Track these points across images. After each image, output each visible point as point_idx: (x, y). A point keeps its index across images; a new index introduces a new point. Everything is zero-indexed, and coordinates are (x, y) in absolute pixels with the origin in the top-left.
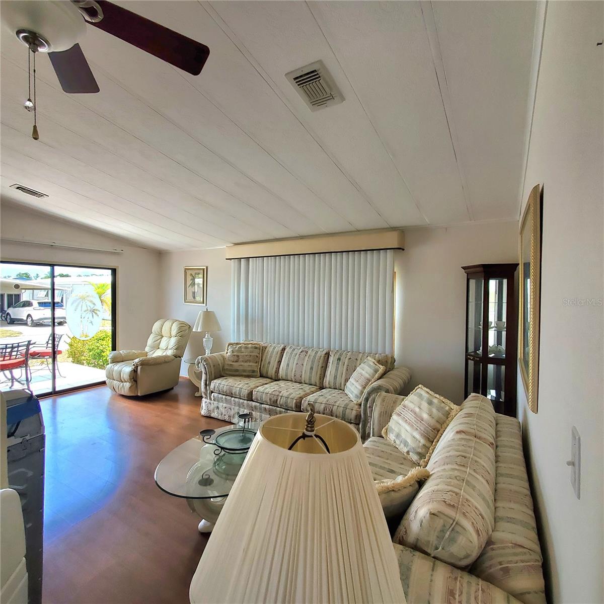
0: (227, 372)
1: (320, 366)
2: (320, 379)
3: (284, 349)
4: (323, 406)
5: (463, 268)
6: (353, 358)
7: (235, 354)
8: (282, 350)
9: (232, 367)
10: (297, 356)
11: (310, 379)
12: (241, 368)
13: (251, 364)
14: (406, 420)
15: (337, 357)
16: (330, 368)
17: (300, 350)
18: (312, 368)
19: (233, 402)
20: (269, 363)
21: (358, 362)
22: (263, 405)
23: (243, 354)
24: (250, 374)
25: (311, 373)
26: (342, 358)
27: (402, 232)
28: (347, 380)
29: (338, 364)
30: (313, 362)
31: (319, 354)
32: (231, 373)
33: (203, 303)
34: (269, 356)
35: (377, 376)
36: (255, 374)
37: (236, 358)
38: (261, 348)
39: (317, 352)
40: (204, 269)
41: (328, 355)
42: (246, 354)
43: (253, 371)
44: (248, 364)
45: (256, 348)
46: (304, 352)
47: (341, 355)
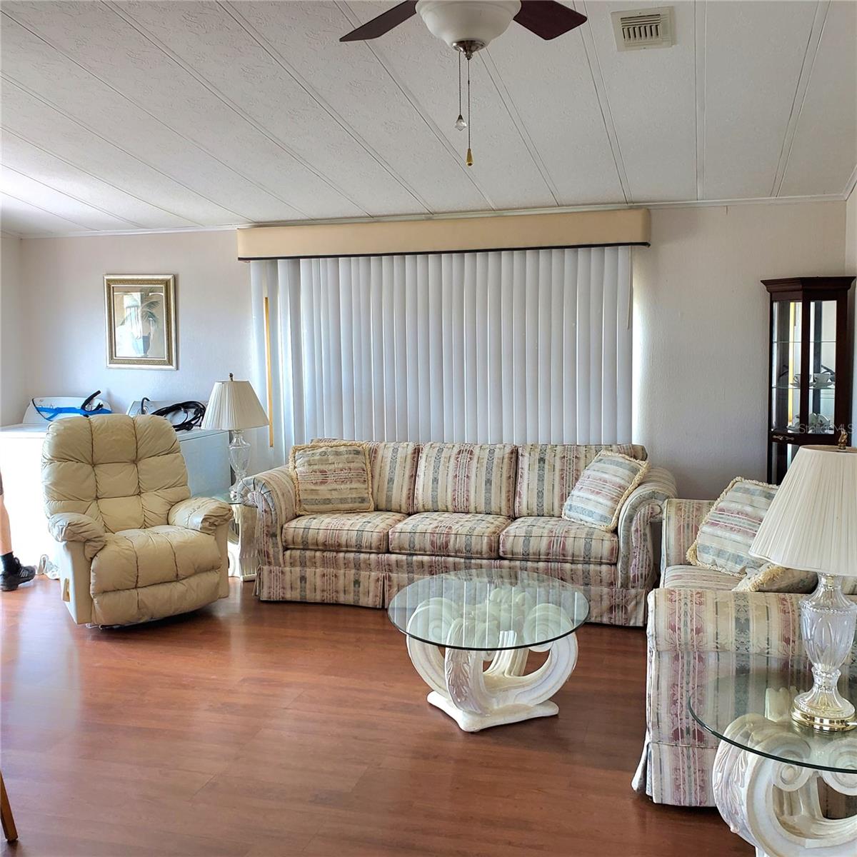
0: (306, 507)
1: (505, 476)
2: (509, 500)
3: (417, 452)
4: (545, 542)
5: (764, 282)
6: (570, 455)
7: (316, 467)
8: (415, 453)
9: (318, 495)
10: (452, 460)
11: (488, 502)
12: (335, 495)
13: (354, 485)
14: (732, 528)
15: (537, 457)
16: (526, 476)
17: (456, 450)
18: (488, 482)
19: (341, 562)
20: (391, 480)
21: (582, 463)
22: (415, 558)
23: (332, 467)
24: (357, 505)
25: (488, 491)
26: (547, 458)
27: (647, 210)
28: (563, 498)
29: (541, 469)
30: (489, 470)
31: (498, 454)
32: (315, 507)
33: (170, 363)
34: (388, 468)
35: (637, 478)
36: (365, 505)
37: (320, 477)
38: (367, 453)
39: (492, 452)
40: (167, 283)
41: (515, 454)
42: (341, 466)
43: (363, 500)
44: (348, 486)
45: (357, 453)
46: (465, 454)
47: (543, 451)
